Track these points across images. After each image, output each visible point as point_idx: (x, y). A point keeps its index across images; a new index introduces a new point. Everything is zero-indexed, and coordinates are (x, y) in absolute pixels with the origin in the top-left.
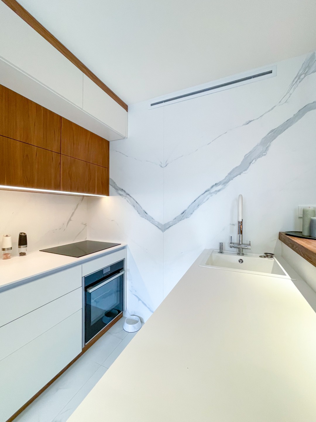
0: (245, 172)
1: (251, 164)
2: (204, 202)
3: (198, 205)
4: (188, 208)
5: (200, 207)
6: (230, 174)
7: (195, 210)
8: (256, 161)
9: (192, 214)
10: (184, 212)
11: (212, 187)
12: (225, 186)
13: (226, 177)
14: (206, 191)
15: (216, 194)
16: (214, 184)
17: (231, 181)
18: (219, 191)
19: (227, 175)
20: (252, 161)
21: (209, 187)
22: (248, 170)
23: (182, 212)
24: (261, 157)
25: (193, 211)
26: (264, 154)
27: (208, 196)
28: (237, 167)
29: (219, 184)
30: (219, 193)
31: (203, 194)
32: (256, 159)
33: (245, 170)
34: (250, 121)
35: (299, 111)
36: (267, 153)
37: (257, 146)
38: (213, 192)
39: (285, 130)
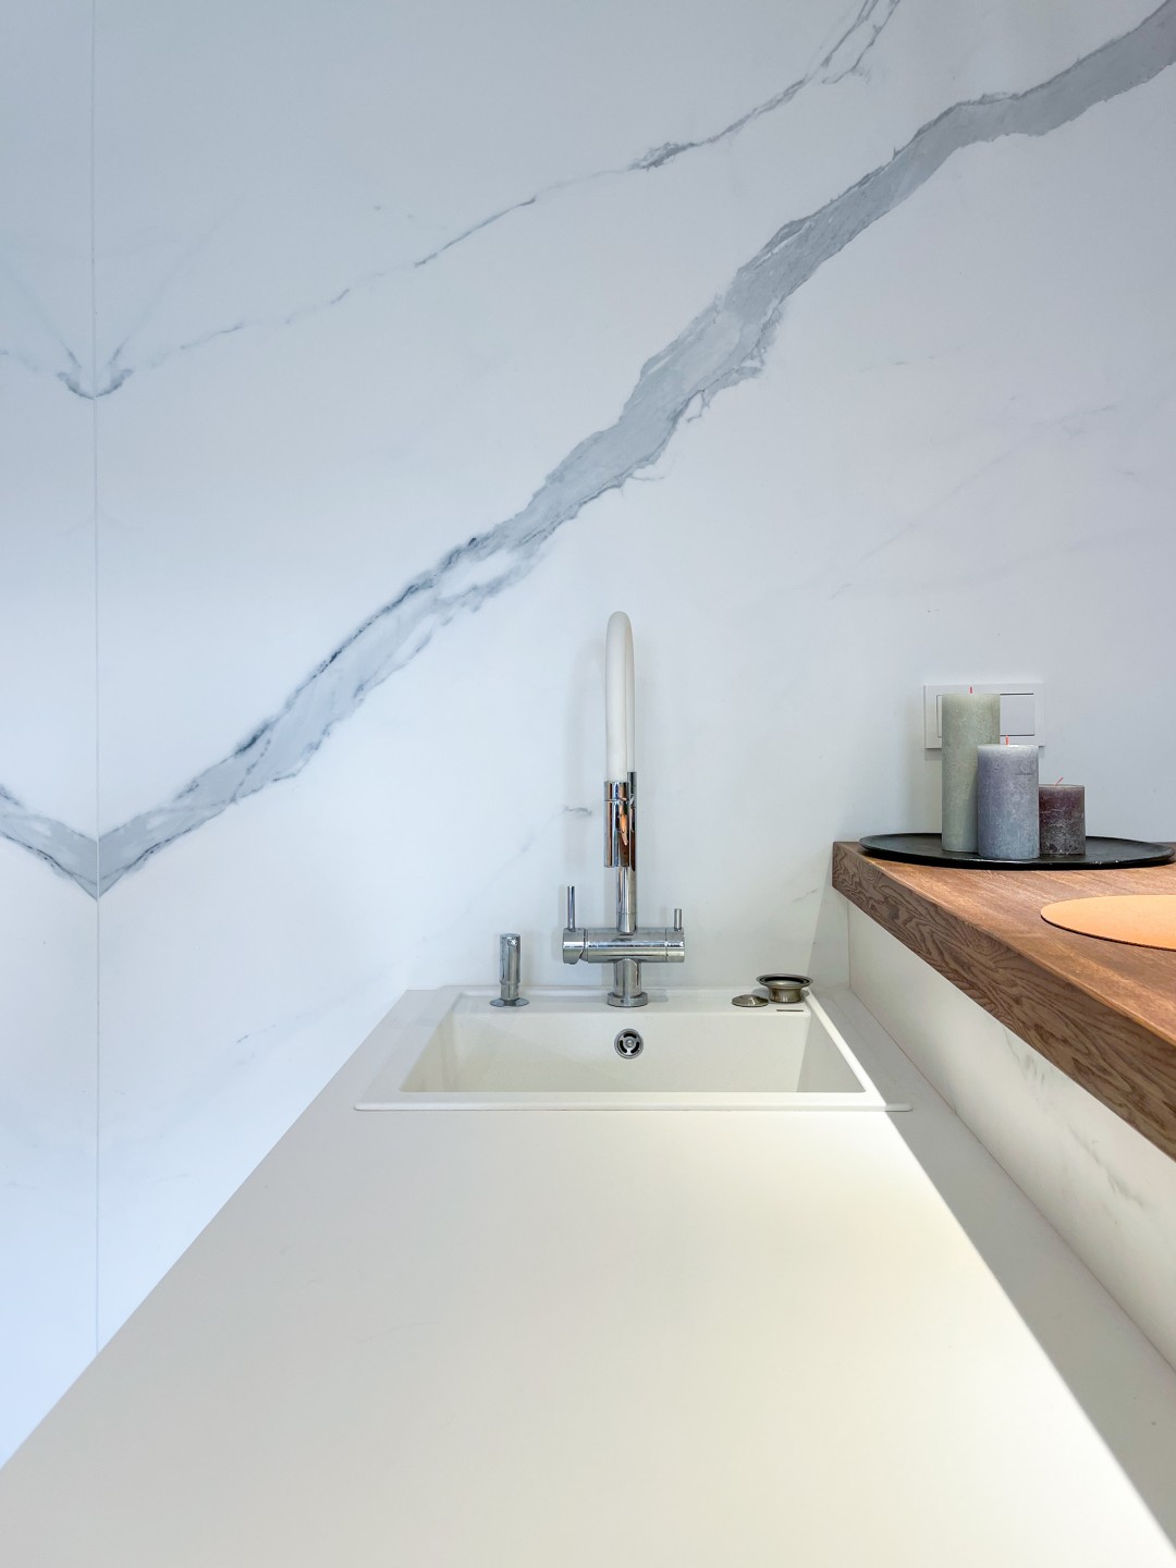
0: (649, 470)
1: (682, 420)
2: (401, 666)
3: (360, 688)
4: (289, 705)
5: (374, 696)
6: (556, 478)
7: (339, 719)
8: (705, 404)
9: (315, 747)
10: (254, 740)
11: (451, 560)
12: (530, 556)
13: (536, 495)
14: (411, 590)
15: (476, 609)
16: (463, 540)
17: (566, 528)
18: (493, 588)
19: (538, 482)
20: (687, 403)
21: (429, 560)
22: (664, 460)
23: (243, 735)
24: (735, 383)
25: (325, 732)
26: (749, 363)
27: (429, 623)
28: (597, 438)
29: (491, 543)
30: (490, 604)
31: (387, 609)
32: (705, 390)
33: (648, 459)
34: (673, 151)
35: (920, 132)
36: (762, 362)
37: (714, 308)
38: (457, 597)
39: (853, 234)
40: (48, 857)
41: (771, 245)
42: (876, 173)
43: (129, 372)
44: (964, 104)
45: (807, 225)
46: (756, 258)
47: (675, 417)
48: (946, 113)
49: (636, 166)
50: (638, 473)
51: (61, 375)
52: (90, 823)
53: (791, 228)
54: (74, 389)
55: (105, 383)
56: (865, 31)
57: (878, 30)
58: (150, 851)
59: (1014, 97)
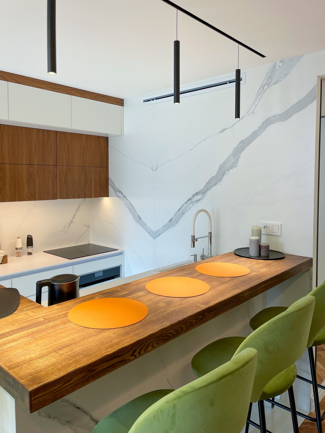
0: (220, 183)
1: (225, 175)
2: (187, 211)
3: (183, 214)
4: (174, 216)
5: (184, 215)
6: (207, 184)
7: (180, 218)
8: (228, 172)
9: (177, 222)
10: (171, 220)
11: (194, 196)
12: (204, 196)
13: (205, 186)
14: (189, 200)
15: (197, 203)
16: (195, 193)
17: (209, 192)
18: (199, 200)
19: (205, 184)
20: (226, 172)
21: (191, 196)
22: (222, 181)
23: (169, 220)
24: (233, 168)
25: (179, 220)
26: (235, 165)
27: (191, 205)
28: (213, 177)
29: (199, 193)
30: (199, 203)
31: (186, 203)
32: (228, 170)
33: (220, 181)
34: (225, 130)
35: (263, 123)
36: (237, 165)
37: (230, 156)
38: (194, 201)
39: (251, 142)
40: (150, 233)
41: (239, 145)
42: (255, 131)
43: (158, 167)
44: (271, 117)
45: (244, 141)
46: (237, 147)
47: (224, 174)
48: (267, 119)
49: (219, 133)
50: (219, 183)
51: (151, 168)
52: (154, 230)
53: (242, 142)
54: (152, 170)
55: (156, 169)
56: (254, 105)
57: (256, 105)
58: (160, 234)
59: (280, 115)
